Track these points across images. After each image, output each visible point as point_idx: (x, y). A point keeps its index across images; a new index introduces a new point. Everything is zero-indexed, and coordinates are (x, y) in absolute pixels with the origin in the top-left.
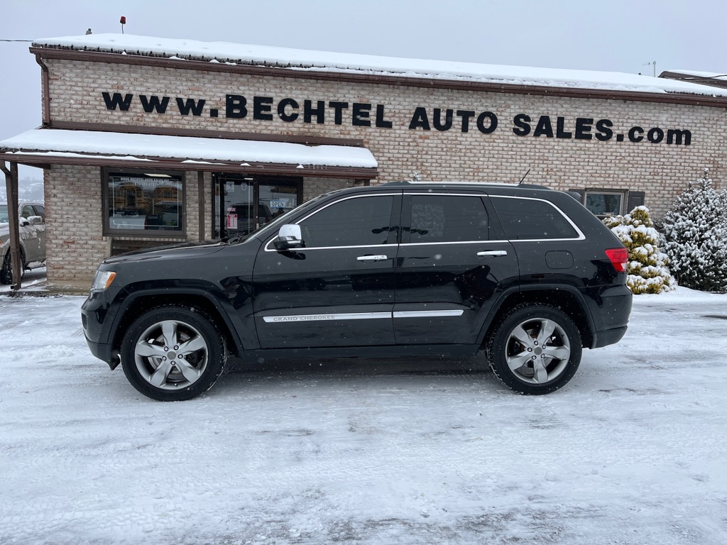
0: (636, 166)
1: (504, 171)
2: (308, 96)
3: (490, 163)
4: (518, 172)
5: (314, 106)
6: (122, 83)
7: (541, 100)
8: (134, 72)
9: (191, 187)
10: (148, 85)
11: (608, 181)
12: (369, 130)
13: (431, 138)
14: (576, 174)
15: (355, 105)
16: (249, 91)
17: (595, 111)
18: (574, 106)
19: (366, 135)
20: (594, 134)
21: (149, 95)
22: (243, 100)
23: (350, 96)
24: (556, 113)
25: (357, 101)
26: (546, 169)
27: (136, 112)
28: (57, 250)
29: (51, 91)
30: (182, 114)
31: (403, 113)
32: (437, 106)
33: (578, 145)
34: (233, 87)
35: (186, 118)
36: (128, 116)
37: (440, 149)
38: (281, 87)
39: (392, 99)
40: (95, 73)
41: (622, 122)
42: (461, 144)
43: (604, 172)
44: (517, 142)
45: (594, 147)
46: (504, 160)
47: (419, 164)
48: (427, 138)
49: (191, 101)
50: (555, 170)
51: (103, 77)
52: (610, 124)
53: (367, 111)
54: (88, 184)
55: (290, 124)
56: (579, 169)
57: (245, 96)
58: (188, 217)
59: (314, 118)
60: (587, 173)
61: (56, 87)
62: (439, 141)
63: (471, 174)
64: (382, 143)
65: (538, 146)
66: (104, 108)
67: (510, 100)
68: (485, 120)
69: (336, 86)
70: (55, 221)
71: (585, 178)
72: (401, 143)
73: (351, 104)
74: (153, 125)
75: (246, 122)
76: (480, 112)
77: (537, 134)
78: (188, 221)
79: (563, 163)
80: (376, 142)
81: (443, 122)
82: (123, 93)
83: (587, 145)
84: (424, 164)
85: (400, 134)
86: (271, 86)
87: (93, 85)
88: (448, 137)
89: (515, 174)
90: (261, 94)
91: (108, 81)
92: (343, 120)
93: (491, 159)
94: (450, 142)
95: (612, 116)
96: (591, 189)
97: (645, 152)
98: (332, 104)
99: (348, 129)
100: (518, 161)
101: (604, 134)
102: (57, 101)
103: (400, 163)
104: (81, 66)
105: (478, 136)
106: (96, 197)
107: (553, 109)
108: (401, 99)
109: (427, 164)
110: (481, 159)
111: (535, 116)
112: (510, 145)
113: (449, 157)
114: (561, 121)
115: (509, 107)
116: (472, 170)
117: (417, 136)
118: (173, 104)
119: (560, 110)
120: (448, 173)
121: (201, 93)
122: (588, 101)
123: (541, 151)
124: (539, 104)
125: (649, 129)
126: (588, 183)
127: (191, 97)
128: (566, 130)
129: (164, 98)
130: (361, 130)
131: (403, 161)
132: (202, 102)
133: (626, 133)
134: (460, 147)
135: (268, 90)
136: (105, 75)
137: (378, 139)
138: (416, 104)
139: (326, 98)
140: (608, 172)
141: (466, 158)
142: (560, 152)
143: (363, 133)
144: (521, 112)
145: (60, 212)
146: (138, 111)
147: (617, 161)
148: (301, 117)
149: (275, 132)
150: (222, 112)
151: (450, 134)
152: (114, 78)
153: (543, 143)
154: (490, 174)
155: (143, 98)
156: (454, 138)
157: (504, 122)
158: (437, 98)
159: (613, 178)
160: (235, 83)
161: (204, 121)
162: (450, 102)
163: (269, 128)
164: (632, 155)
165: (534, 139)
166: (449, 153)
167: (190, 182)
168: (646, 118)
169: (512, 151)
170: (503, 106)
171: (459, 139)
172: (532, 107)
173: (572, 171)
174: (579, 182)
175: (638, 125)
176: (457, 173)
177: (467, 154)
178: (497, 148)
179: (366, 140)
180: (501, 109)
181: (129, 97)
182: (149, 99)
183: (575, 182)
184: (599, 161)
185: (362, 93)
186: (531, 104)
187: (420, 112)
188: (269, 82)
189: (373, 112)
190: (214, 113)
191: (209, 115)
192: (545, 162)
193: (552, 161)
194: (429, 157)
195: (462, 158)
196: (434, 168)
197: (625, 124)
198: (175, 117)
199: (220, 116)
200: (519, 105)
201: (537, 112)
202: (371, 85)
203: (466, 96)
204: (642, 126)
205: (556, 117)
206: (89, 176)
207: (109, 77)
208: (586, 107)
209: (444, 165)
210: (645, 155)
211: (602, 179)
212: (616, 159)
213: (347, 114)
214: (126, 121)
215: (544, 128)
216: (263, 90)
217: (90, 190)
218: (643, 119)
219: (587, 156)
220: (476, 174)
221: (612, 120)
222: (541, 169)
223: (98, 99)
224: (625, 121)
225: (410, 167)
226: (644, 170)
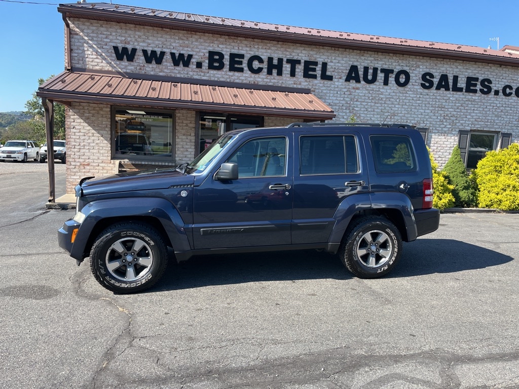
0: (506, 114)
1: (412, 116)
2: (271, 54)
3: (403, 109)
4: (423, 116)
5: (275, 62)
6: (129, 39)
7: (442, 62)
8: (138, 31)
9: (180, 123)
10: (149, 41)
11: (487, 125)
12: (315, 81)
13: (361, 89)
14: (465, 119)
15: (306, 62)
16: (227, 49)
17: (480, 72)
18: (465, 68)
19: (313, 85)
20: (478, 89)
21: (149, 50)
22: (221, 56)
23: (302, 54)
24: (452, 72)
25: (307, 59)
26: (443, 115)
27: (139, 63)
28: (74, 170)
29: (72, 43)
30: (174, 65)
31: (341, 69)
32: (366, 65)
33: (467, 97)
34: (214, 45)
35: (177, 68)
36: (132, 65)
37: (367, 98)
38: (250, 46)
39: (334, 58)
40: (107, 31)
41: (498, 81)
42: (382, 94)
43: (484, 118)
44: (423, 93)
45: (478, 99)
46: (413, 107)
47: (351, 108)
48: (358, 89)
49: (181, 55)
50: (449, 115)
51: (114, 34)
52: (490, 82)
53: (314, 67)
54: (100, 119)
55: (257, 76)
56: (466, 115)
57: (223, 53)
58: (177, 146)
59: (275, 71)
60: (473, 118)
61: (76, 41)
62: (367, 92)
63: (389, 117)
64: (325, 91)
65: (438, 97)
66: (114, 59)
67: (420, 62)
68: (401, 76)
69: (292, 47)
70: (74, 148)
71: (470, 122)
72: (339, 93)
73: (302, 61)
74: (152, 73)
75: (223, 73)
76: (397, 71)
77: (438, 88)
78: (176, 149)
79: (456, 110)
80: (320, 91)
81: (370, 77)
82: (130, 47)
83: (473, 97)
84: (355, 108)
85: (338, 86)
86: (243, 45)
87: (106, 40)
88: (373, 88)
89: (421, 118)
90: (235, 51)
91: (118, 38)
92: (296, 73)
93: (404, 106)
94: (374, 92)
95: (492, 76)
96: (474, 131)
97: (513, 104)
98: (288, 61)
99: (300, 80)
100: (424, 108)
101: (485, 90)
102: (77, 51)
103: (337, 107)
104: (97, 25)
105: (395, 88)
106: (107, 129)
107: (451, 69)
108: (340, 59)
109: (357, 109)
110: (397, 106)
111: (437, 74)
112: (418, 96)
113: (373, 104)
114: (456, 78)
115: (419, 67)
116: (390, 114)
117: (350, 87)
118: (168, 57)
119: (455, 70)
120: (372, 116)
121: (190, 49)
122: (475, 64)
123: (440, 101)
124: (440, 65)
125: (516, 87)
126: (473, 126)
127: (182, 52)
128: (459, 85)
129: (161, 52)
130: (309, 81)
131: (339, 106)
132: (190, 56)
133: (500, 89)
134: (382, 96)
135: (240, 48)
136: (115, 32)
137: (322, 89)
138: (351, 63)
139: (284, 56)
140: (487, 118)
141: (386, 105)
142: (454, 102)
143: (311, 84)
144: (427, 71)
145: (78, 141)
146: (141, 62)
147: (494, 110)
148: (265, 70)
149: (245, 82)
150: (206, 64)
151: (374, 86)
152: (123, 35)
153: (442, 95)
154: (403, 118)
155: (145, 52)
156: (377, 90)
157: (415, 78)
158: (366, 58)
159: (491, 122)
160: (216, 42)
161: (191, 72)
162: (376, 62)
163: (241, 78)
164: (504, 106)
165: (435, 91)
166: (373, 101)
167: (179, 119)
168: (514, 79)
169: (419, 100)
170: (415, 66)
171: (381, 90)
172: (435, 67)
173: (462, 116)
174: (466, 125)
175: (509, 84)
176: (378, 116)
177: (387, 102)
178: (409, 98)
179: (312, 89)
180: (413, 68)
181: (134, 50)
182: (149, 53)
183: (464, 125)
184: (481, 109)
185: (311, 53)
186: (434, 65)
187: (354, 69)
188: (241, 43)
189: (319, 68)
190: (199, 65)
191: (195, 67)
192: (443, 109)
193: (448, 108)
194: (359, 103)
195: (383, 105)
196: (362, 112)
197: (500, 83)
198: (169, 67)
199: (203, 68)
200: (426, 66)
201: (438, 71)
202: (318, 47)
203: (388, 57)
204: (512, 85)
205: (452, 75)
206: (102, 113)
207: (118, 34)
208: (474, 69)
209: (369, 110)
210: (513, 106)
211: (483, 123)
212: (493, 109)
213: (300, 69)
214: (131, 70)
215: (443, 83)
216: (237, 48)
217: (102, 124)
218: (513, 80)
219: (472, 106)
220: (392, 117)
221: (491, 79)
222: (440, 115)
223: (110, 51)
224: (500, 80)
225: (344, 111)
226: (511, 117)
